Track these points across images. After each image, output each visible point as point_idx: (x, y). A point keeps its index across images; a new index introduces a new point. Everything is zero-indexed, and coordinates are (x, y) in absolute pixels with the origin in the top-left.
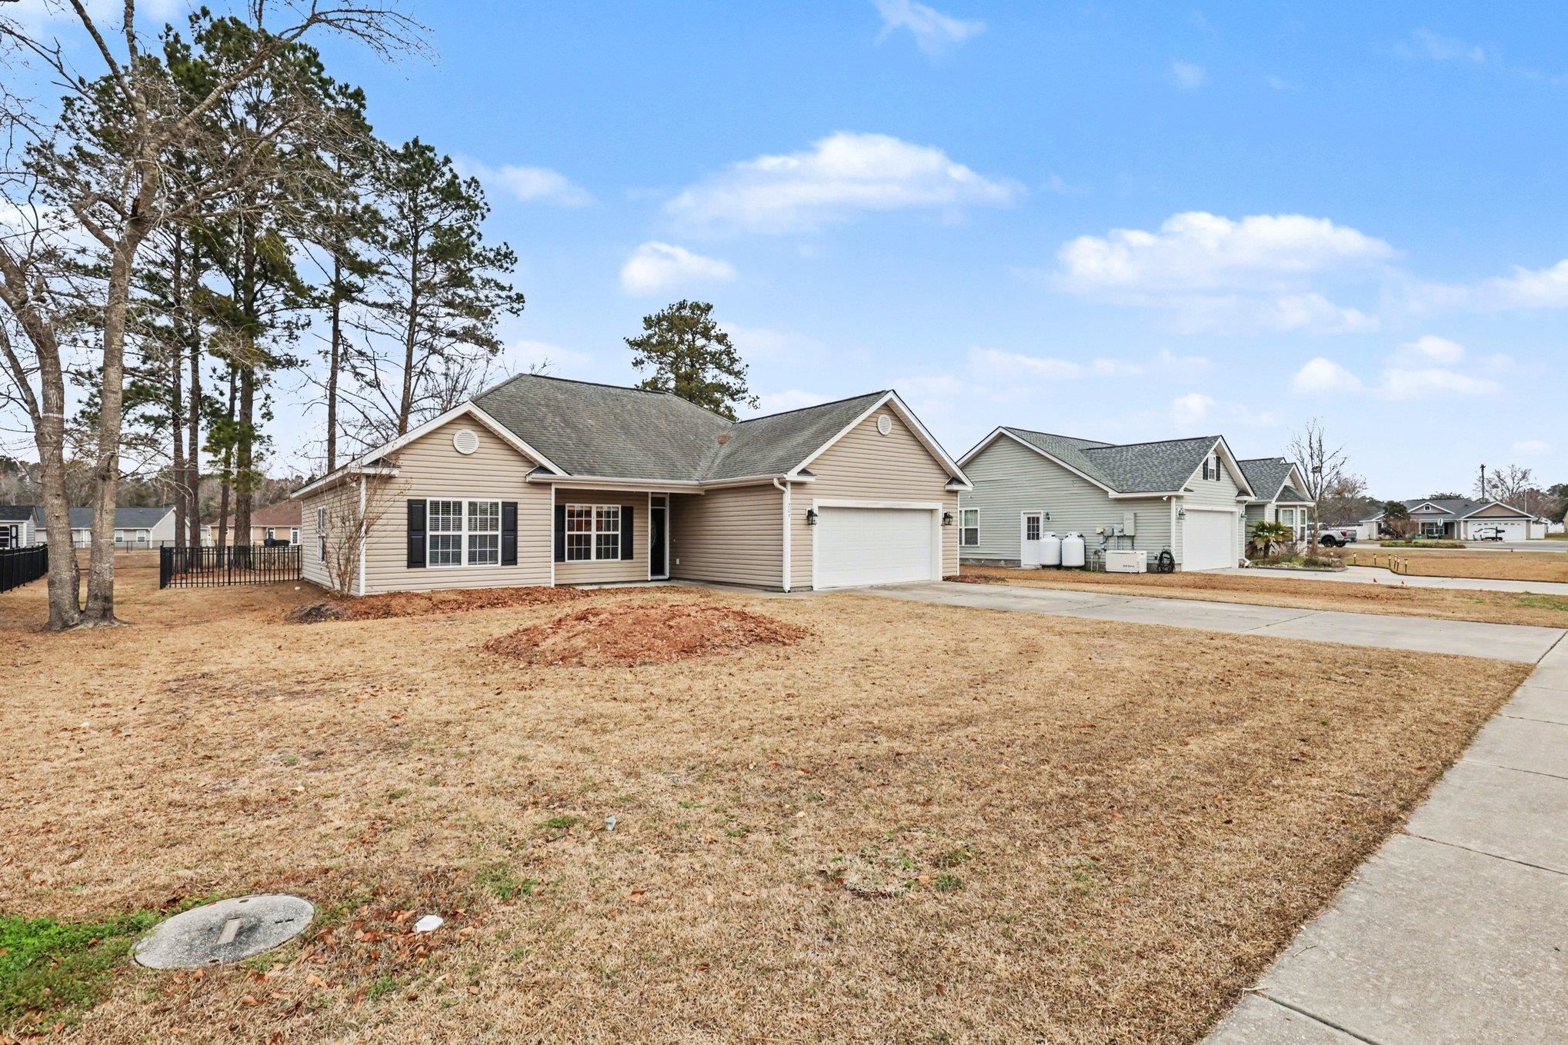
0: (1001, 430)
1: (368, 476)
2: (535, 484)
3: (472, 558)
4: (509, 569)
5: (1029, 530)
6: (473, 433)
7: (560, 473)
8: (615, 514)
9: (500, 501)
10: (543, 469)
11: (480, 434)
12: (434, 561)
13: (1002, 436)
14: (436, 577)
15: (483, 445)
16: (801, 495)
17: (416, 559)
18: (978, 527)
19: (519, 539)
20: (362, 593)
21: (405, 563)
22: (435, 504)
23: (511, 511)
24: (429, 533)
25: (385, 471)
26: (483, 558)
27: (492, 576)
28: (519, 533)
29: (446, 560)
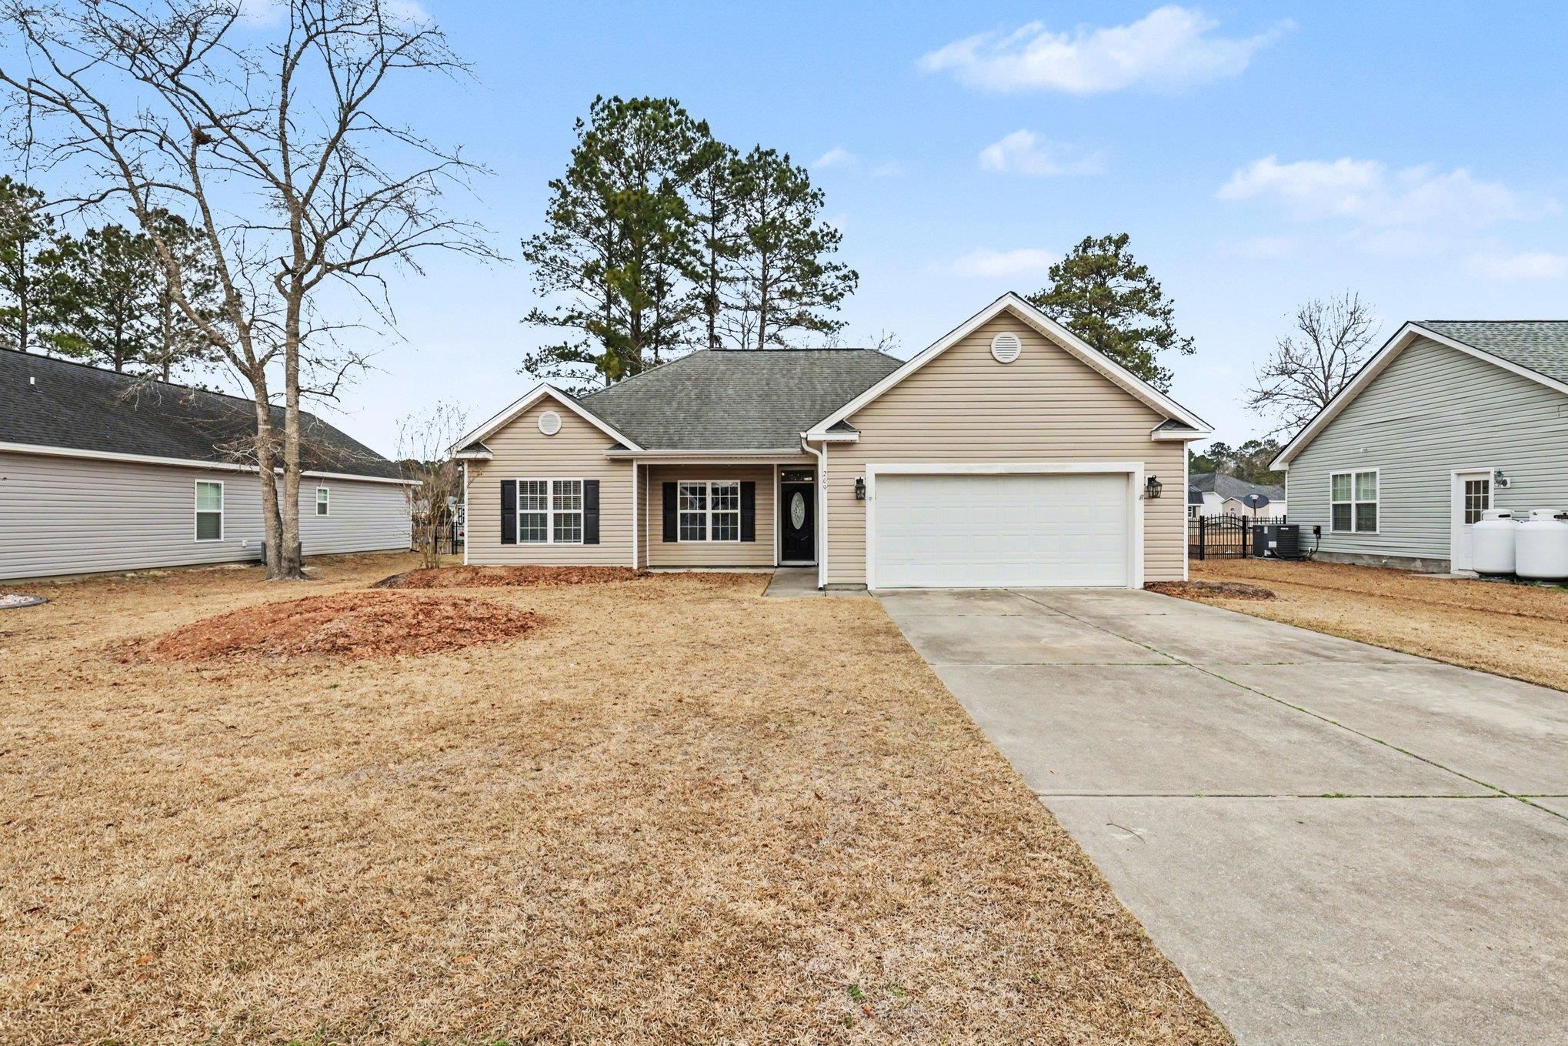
0: (1411, 328)
1: (470, 461)
2: (615, 461)
3: (557, 536)
4: (592, 547)
5: (1468, 504)
6: (557, 415)
7: (635, 449)
8: (734, 491)
9: (582, 480)
10: (621, 446)
11: (563, 414)
12: (524, 537)
13: (1415, 339)
14: (525, 553)
15: (565, 425)
16: (843, 459)
17: (508, 537)
18: (1377, 501)
19: (601, 517)
20: (466, 564)
21: (500, 539)
22: (523, 484)
23: (592, 487)
24: (519, 511)
25: (481, 455)
26: (567, 537)
27: (575, 553)
28: (601, 512)
29: (534, 537)
